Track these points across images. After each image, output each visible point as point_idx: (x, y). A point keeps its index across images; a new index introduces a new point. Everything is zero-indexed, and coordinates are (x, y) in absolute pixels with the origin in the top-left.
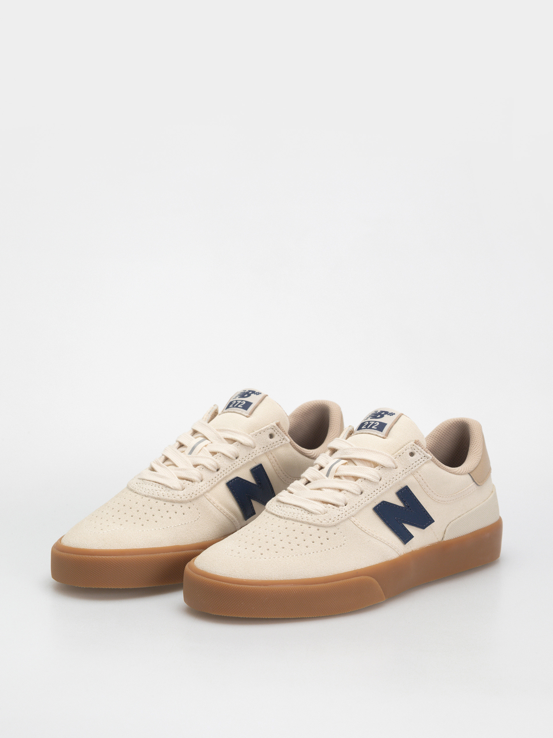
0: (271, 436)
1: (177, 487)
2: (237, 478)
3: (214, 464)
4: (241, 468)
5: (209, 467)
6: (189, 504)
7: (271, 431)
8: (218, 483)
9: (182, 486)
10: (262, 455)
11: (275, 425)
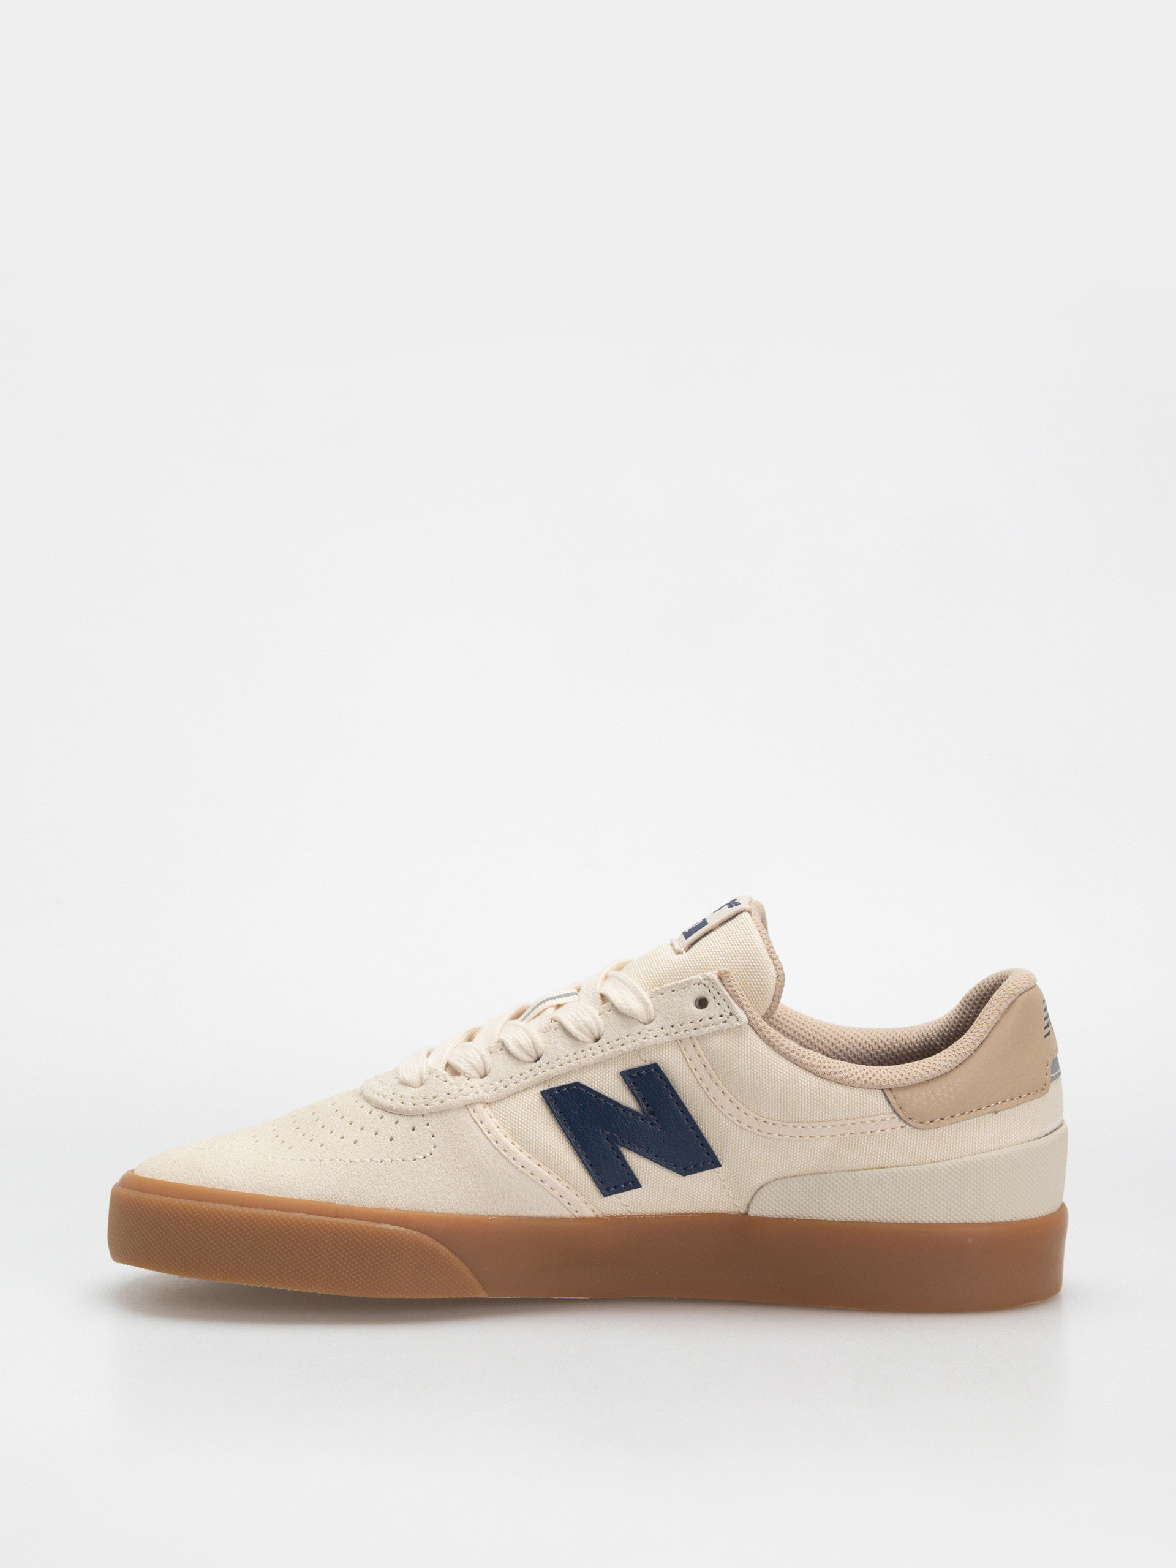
0: (702, 1003)
1: (407, 1079)
2: (578, 1084)
3: (525, 1041)
4: (597, 1064)
5: (513, 1048)
6: (418, 1122)
7: (702, 992)
8: (526, 1089)
9: (421, 1078)
10: (666, 1044)
11: (715, 977)
